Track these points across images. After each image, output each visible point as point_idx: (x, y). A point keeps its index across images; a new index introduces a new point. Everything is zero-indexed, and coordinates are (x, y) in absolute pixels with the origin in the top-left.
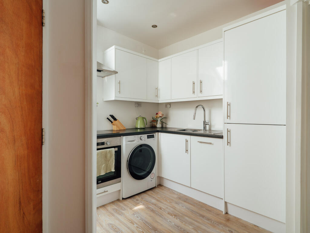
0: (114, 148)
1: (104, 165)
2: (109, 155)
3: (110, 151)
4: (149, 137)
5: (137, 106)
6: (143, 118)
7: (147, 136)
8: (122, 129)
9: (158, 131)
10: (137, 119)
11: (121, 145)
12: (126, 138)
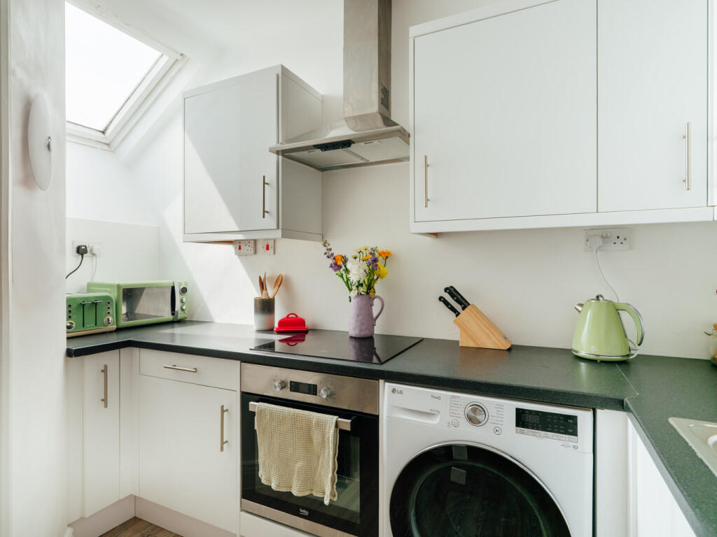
0: (339, 416)
2: (316, 437)
5: (599, 248)
6: (616, 310)
7: (518, 410)
8: (489, 344)
9: (620, 405)
10: (580, 308)
11: (378, 416)
12: (394, 391)
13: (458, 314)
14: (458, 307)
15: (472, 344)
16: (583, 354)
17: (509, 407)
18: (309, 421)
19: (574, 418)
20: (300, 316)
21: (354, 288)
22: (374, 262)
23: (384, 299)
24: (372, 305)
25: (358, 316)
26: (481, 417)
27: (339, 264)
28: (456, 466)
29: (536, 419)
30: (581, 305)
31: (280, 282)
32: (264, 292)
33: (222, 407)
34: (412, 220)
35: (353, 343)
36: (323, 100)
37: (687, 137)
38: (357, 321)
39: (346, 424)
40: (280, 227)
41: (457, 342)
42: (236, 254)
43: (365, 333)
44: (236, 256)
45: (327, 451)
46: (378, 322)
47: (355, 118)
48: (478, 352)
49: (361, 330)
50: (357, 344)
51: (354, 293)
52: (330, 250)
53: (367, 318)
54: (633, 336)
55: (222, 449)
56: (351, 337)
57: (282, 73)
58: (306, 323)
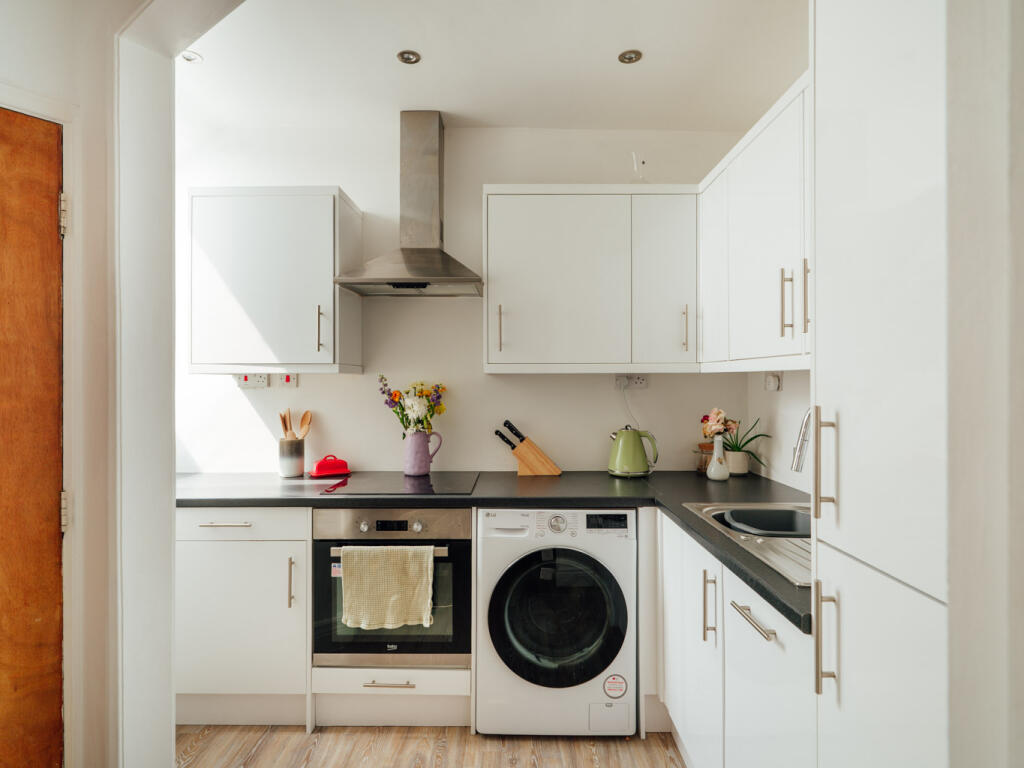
0: (436, 546)
1: (393, 599)
2: (413, 568)
3: (415, 555)
4: (593, 523)
5: (626, 387)
6: (638, 436)
7: (588, 516)
8: (545, 472)
9: (652, 502)
10: (614, 437)
11: (469, 542)
12: (488, 515)
13: (513, 447)
14: (514, 439)
15: (529, 473)
16: (617, 472)
17: (581, 515)
18: (405, 554)
19: (625, 516)
20: (339, 457)
21: (412, 424)
22: (435, 399)
23: (442, 435)
24: (429, 442)
25: (417, 453)
26: (562, 526)
27: (394, 401)
28: (545, 566)
29: (600, 520)
30: (615, 434)
31: (308, 419)
32: (289, 433)
33: (291, 559)
34: (485, 361)
35: (412, 481)
36: (364, 216)
37: (685, 313)
38: (415, 459)
39: (444, 551)
40: (337, 361)
41: (516, 472)
42: (239, 386)
43: (422, 471)
44: (239, 389)
45: (425, 580)
46: (434, 459)
47: (413, 251)
48: (536, 479)
49: (420, 468)
50: (416, 483)
51: (411, 430)
52: (386, 385)
53: (425, 456)
54: (651, 457)
55: (290, 606)
56: (406, 476)
57: (340, 197)
58: (349, 464)
